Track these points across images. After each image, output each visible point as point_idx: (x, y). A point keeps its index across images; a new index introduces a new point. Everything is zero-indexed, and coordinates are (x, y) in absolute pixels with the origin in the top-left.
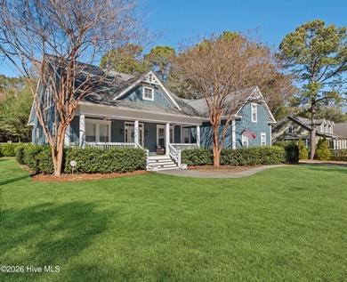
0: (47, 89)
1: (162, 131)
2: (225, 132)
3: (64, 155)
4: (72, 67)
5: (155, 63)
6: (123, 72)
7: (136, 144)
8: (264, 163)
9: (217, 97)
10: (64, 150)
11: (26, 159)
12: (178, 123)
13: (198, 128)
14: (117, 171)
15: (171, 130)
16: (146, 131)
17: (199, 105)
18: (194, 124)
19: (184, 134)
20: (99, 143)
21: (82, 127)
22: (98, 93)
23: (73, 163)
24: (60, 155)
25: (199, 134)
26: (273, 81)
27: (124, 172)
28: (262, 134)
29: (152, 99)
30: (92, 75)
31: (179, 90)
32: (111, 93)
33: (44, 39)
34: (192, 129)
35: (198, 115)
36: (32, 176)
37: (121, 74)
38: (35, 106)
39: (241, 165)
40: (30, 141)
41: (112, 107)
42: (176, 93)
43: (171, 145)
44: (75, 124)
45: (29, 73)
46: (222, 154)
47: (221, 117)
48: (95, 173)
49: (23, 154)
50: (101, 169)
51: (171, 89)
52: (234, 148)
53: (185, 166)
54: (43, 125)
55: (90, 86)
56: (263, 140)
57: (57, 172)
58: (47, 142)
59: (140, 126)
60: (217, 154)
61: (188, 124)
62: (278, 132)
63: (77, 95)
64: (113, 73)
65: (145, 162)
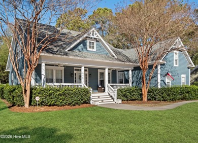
0: (18, 45)
1: (102, 74)
2: (152, 74)
3: (31, 93)
4: (35, 27)
5: (97, 22)
6: (72, 29)
7: (83, 84)
8: (184, 99)
9: (145, 47)
10: (31, 89)
11: (5, 95)
12: (115, 68)
13: (130, 72)
14: (69, 104)
15: (109, 73)
16: (90, 75)
17: (131, 53)
18: (127, 69)
19: (119, 76)
20: (55, 84)
21: (43, 72)
22: (55, 46)
23: (38, 99)
24: (28, 93)
25: (131, 76)
26: (193, 32)
27: (74, 105)
28: (182, 76)
29: (95, 50)
30: (50, 33)
31: (115, 42)
32: (64, 46)
33: (16, 8)
34: (126, 73)
35: (130, 61)
36: (9, 107)
37: (71, 32)
38: (11, 57)
39: (165, 100)
40: (8, 82)
41: (65, 57)
42: (113, 45)
43: (109, 85)
44: (38, 70)
45: (6, 33)
46: (149, 92)
47: (149, 62)
48: (53, 105)
49: (3, 91)
50: (57, 103)
51: (109, 42)
52: (159, 87)
53: (120, 101)
54: (16, 71)
55: (49, 41)
56: (183, 80)
57: (27, 105)
58: (19, 83)
59: (85, 70)
60: (145, 92)
61: (122, 68)
62: (196, 74)
63: (39, 48)
64: (65, 31)
65: (90, 98)
